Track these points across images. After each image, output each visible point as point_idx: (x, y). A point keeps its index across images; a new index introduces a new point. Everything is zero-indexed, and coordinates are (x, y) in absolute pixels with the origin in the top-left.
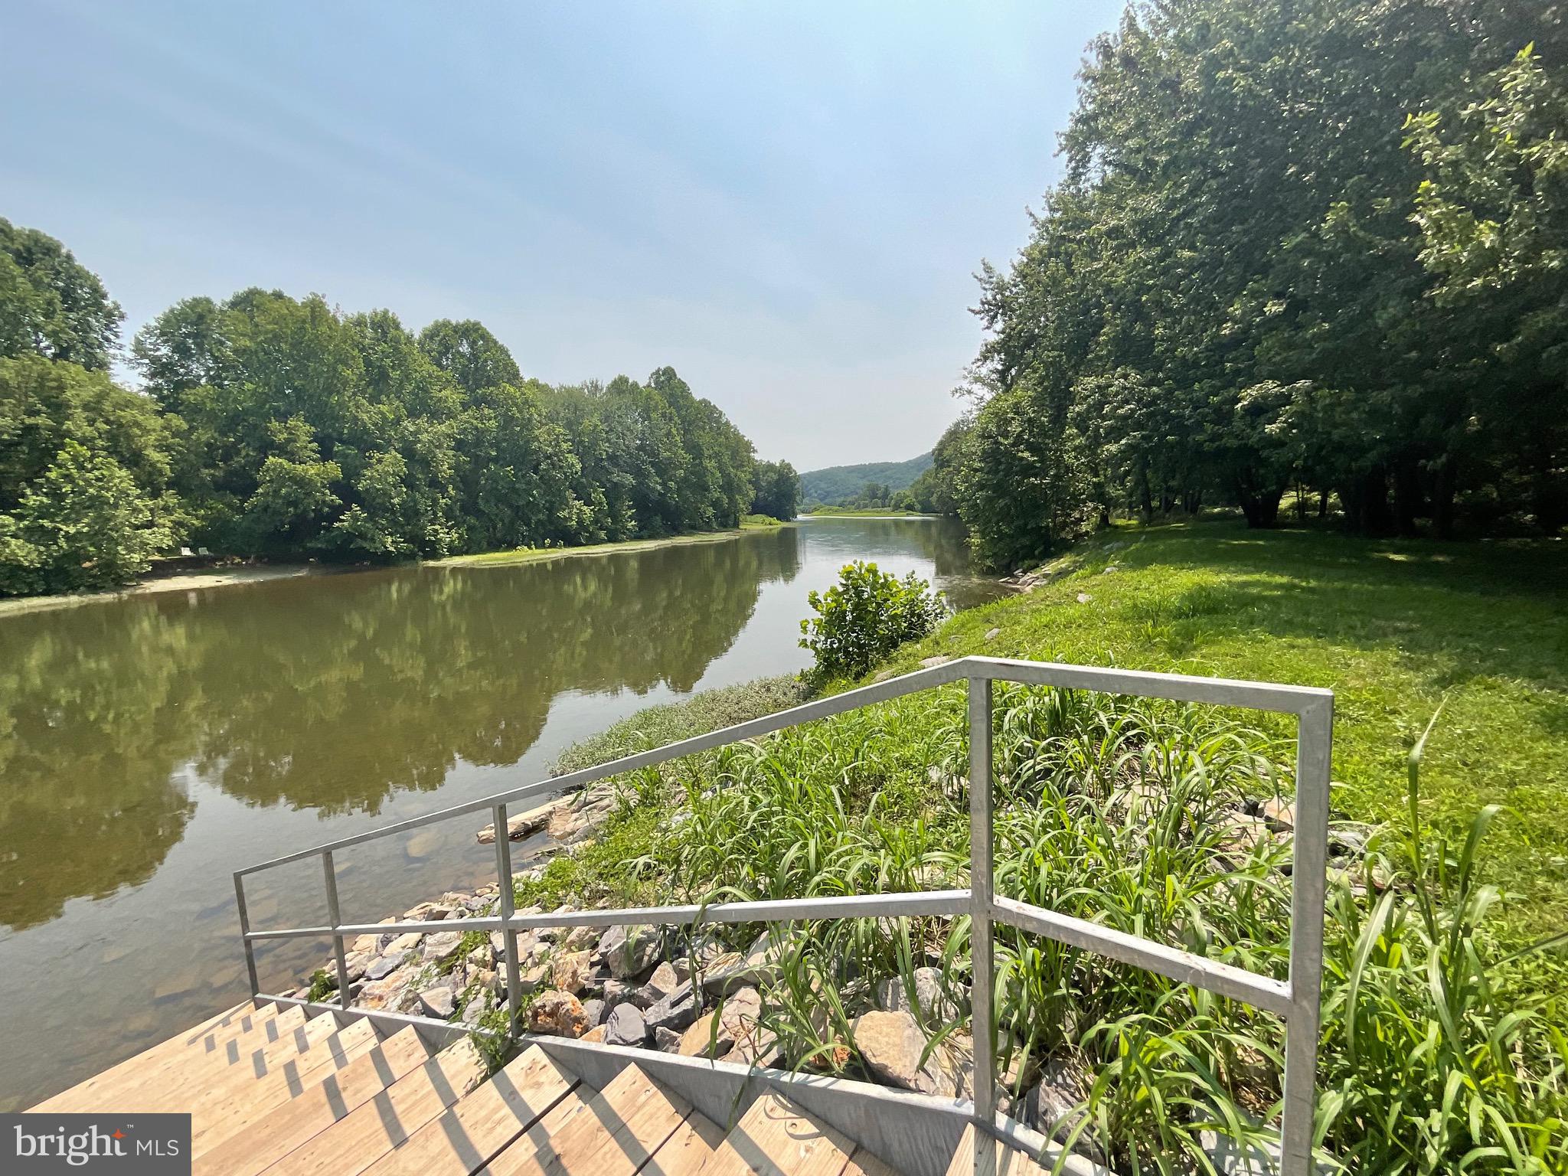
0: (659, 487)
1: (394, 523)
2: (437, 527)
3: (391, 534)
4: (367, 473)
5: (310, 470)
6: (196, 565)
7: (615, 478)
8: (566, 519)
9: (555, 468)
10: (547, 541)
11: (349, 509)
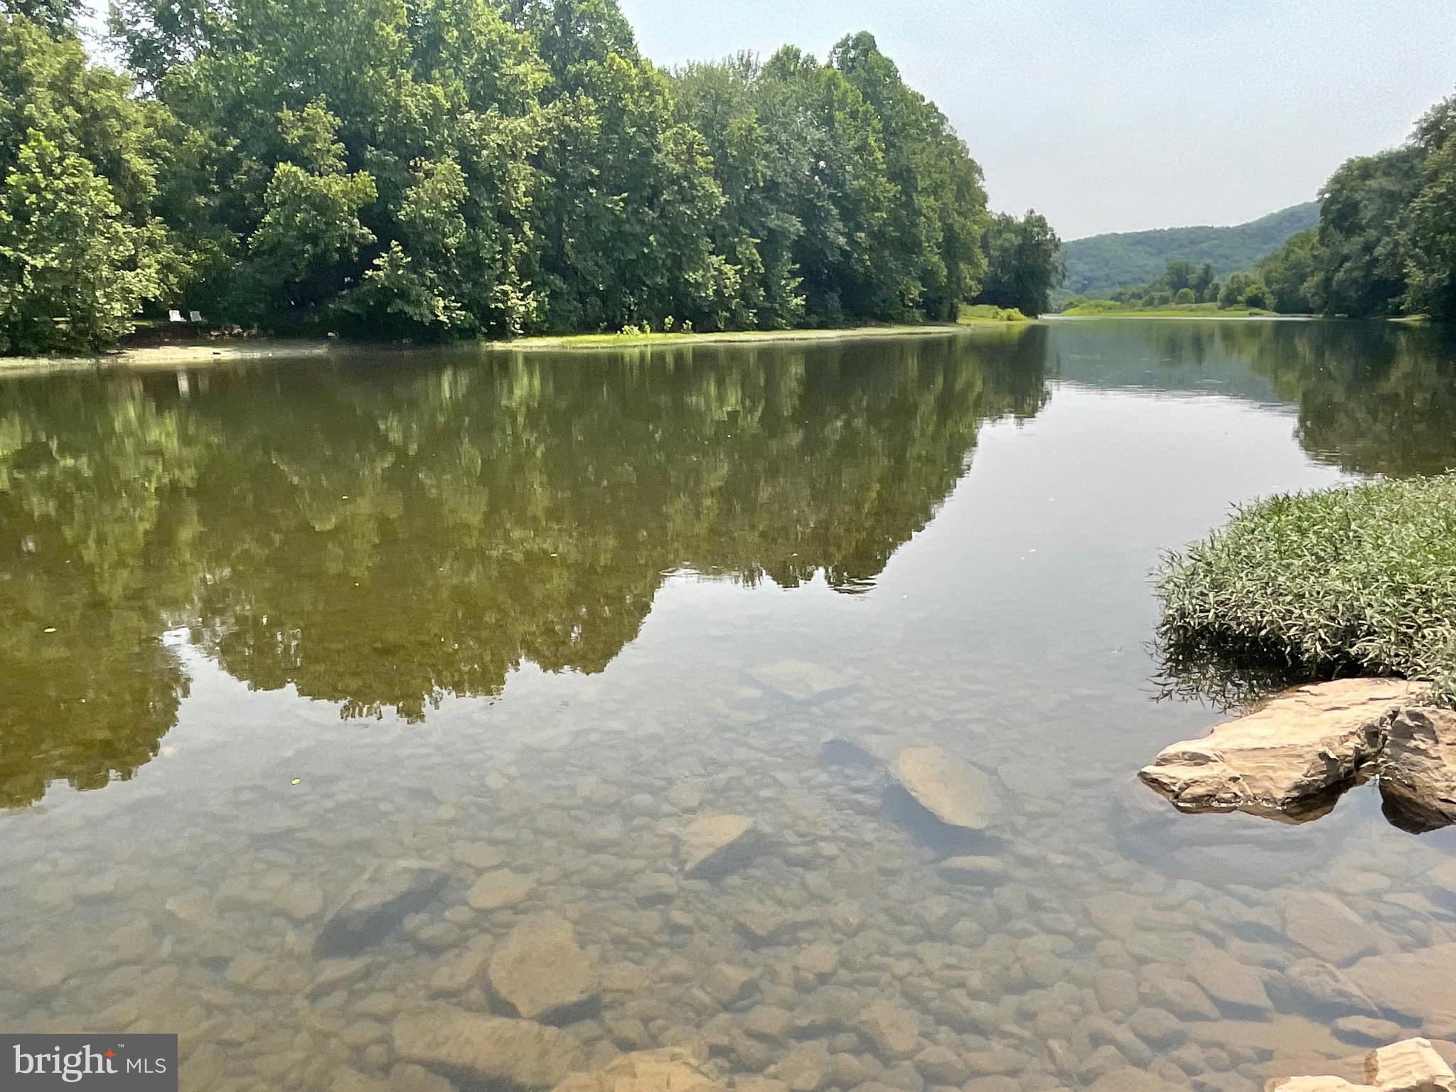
0: (842, 240)
1: (446, 276)
2: (507, 288)
3: (441, 294)
4: (411, 194)
5: (334, 185)
6: (187, 335)
7: (773, 222)
8: (698, 286)
9: (684, 201)
10: (669, 320)
11: (387, 249)
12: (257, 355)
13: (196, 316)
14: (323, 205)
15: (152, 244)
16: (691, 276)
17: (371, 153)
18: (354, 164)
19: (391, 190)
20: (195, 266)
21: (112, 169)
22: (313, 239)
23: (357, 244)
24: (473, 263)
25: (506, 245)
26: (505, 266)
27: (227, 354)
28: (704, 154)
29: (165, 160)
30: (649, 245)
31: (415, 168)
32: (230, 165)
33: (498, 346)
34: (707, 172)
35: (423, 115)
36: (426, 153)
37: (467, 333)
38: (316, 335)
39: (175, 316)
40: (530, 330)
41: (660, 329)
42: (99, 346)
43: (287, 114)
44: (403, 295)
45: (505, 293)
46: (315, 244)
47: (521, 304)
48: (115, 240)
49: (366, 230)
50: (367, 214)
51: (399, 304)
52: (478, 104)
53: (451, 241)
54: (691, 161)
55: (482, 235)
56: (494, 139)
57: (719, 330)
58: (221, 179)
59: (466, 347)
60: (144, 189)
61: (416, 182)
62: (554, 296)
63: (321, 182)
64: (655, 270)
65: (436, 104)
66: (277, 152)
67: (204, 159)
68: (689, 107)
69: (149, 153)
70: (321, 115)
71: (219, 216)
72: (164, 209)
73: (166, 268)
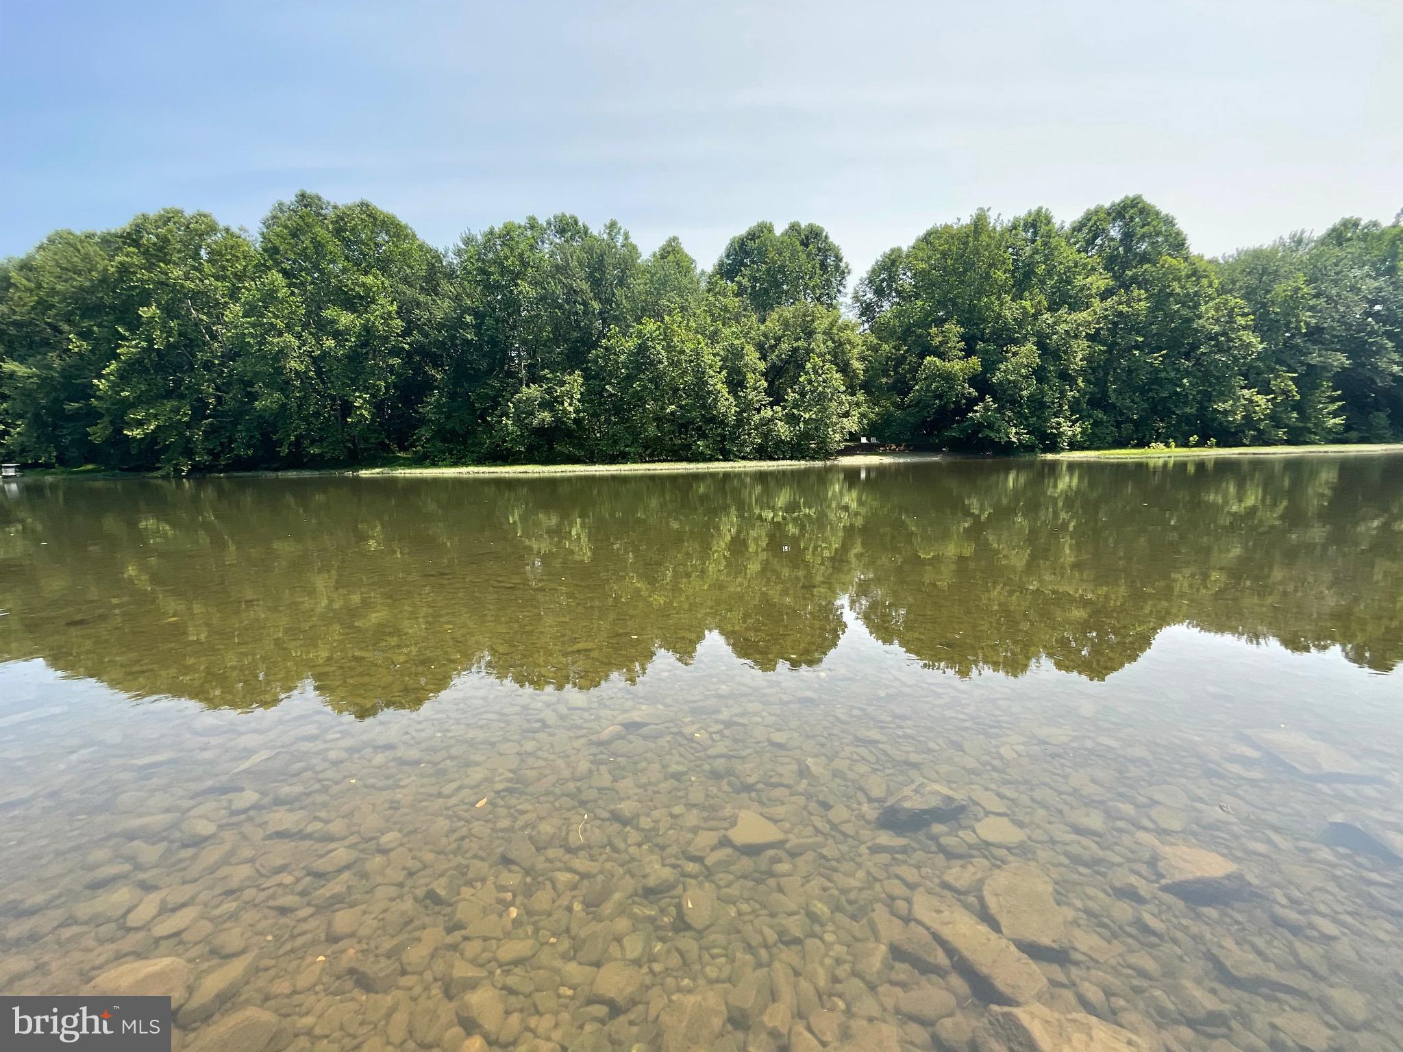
1: (1020, 415)
2: (1061, 420)
3: (1015, 425)
4: (1002, 367)
5: (955, 366)
6: (869, 450)
7: (1314, 359)
8: (1226, 413)
9: (1220, 351)
10: (1194, 439)
11: (983, 400)
12: (901, 460)
13: (873, 440)
14: (948, 378)
15: (858, 405)
16: (1220, 406)
17: (980, 345)
18: (969, 352)
19: (989, 366)
20: (877, 414)
21: (844, 369)
22: (940, 397)
23: (966, 398)
24: (1038, 404)
25: (1063, 394)
26: (1061, 406)
27: (887, 460)
28: (1245, 315)
29: (870, 362)
30: (1182, 386)
31: (1007, 352)
32: (900, 360)
33: (1050, 457)
34: (1245, 328)
35: (1015, 320)
36: (1015, 342)
37: (1030, 448)
38: (935, 450)
39: (864, 440)
40: (1074, 446)
41: (1186, 444)
42: (827, 455)
43: (934, 330)
44: (990, 426)
45: (1059, 424)
46: (941, 400)
47: (1069, 430)
48: (841, 403)
49: (972, 390)
50: (975, 381)
51: (987, 432)
52: (1052, 308)
53: (1025, 393)
54: (1231, 320)
55: (1046, 387)
56: (1062, 328)
57: (1244, 445)
58: (896, 368)
59: (1027, 457)
60: (858, 378)
61: (1006, 360)
62: (1095, 424)
63: (948, 365)
64: (1186, 403)
65: (1025, 312)
66: (927, 350)
67: (888, 359)
68: (1234, 282)
69: (862, 358)
70: (954, 329)
71: (892, 388)
72: (866, 387)
73: (863, 416)
